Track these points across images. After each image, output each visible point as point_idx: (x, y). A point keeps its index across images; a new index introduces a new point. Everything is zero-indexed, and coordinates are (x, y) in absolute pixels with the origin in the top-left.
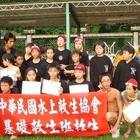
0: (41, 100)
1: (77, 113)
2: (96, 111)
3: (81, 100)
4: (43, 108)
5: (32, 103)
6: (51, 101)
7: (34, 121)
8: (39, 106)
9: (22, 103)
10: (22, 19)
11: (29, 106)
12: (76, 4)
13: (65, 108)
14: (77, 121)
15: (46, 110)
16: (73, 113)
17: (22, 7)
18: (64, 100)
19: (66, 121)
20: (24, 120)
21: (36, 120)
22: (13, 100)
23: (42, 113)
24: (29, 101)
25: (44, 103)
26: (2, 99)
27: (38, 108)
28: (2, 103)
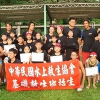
0: (37, 67)
1: (60, 74)
2: (72, 72)
3: (63, 66)
4: (38, 73)
5: (30, 69)
6: (44, 68)
7: (32, 80)
8: (35, 71)
9: (24, 69)
10: (15, 16)
11: (29, 72)
12: (50, 6)
13: (52, 72)
14: (60, 80)
15: (40, 74)
16: (58, 75)
17: (15, 7)
18: (52, 66)
19: (53, 80)
20: (26, 80)
21: (34, 80)
22: (18, 67)
23: (37, 76)
24: (28, 68)
25: (39, 69)
26: (11, 67)
27: (34, 73)
28: (11, 69)
